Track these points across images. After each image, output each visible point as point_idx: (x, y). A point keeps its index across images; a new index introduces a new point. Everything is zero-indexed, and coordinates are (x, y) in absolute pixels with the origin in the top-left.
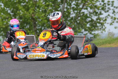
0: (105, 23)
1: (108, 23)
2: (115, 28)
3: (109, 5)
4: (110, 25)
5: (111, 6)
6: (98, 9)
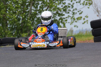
0: (66, 22)
1: (68, 23)
2: (75, 26)
3: (69, 7)
4: (71, 24)
5: (72, 8)
6: (61, 11)
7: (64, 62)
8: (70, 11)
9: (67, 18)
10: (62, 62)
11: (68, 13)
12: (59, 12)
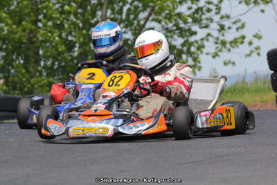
0: (202, 52)
1: (207, 54)
2: (225, 64)
3: (209, 10)
4: (214, 57)
5: (216, 13)
6: (185, 22)
7: (193, 162)
8: (211, 20)
9: (202, 39)
10: (188, 163)
11: (207, 27)
12: (182, 25)
